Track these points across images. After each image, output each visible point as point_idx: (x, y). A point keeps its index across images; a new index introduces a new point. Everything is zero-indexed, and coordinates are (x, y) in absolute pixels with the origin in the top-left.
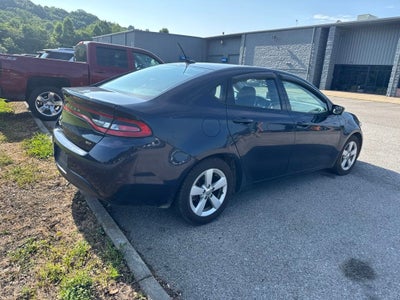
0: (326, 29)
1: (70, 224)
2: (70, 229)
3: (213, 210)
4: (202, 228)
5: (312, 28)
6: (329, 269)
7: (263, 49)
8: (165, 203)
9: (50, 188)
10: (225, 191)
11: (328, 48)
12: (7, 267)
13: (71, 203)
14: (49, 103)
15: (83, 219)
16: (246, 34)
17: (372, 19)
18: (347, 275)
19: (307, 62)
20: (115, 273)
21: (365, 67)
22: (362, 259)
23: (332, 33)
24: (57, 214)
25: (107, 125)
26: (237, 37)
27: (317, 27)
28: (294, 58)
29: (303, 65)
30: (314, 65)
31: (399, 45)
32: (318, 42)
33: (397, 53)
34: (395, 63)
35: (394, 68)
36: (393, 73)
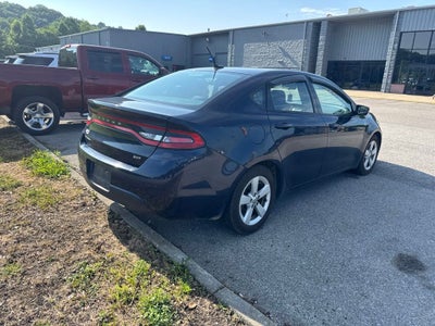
0: (317, 24)
1: (117, 244)
2: (118, 249)
3: (259, 219)
4: (250, 237)
5: (303, 22)
6: (383, 265)
7: (253, 46)
8: (217, 214)
9: (76, 208)
10: (268, 198)
11: (321, 43)
12: (69, 294)
13: (106, 223)
14: (38, 115)
15: (128, 238)
16: (234, 30)
17: (362, 13)
18: (400, 269)
19: (299, 60)
20: (188, 289)
21: (358, 63)
22: (409, 254)
23: (324, 28)
24: (97, 236)
25: (158, 138)
26: (225, 34)
27: (308, 22)
28: (286, 55)
29: (295, 63)
30: (307, 62)
31: (392, 39)
32: (309, 38)
33: (391, 47)
34: (388, 58)
35: (387, 63)
36: (386, 68)
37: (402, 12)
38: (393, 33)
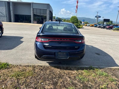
5: (3, 1)
11: (11, 9)
17: (21, 2)
19: (5, 13)
23: (11, 4)
27: (5, 1)
29: (3, 14)
30: (7, 14)
31: (32, 10)
32: (7, 7)
33: (32, 12)
35: (32, 16)
36: (32, 17)
37: (32, 3)
38: (32, 9)
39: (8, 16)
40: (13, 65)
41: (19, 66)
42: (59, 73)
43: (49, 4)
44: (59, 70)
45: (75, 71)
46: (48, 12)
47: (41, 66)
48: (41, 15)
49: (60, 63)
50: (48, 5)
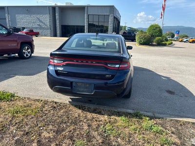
0: (54, 8)
1: (99, 116)
5: (47, 6)
7: (21, 16)
11: (57, 17)
12: (117, 139)
16: (8, 7)
17: (71, 5)
19: (48, 24)
20: (147, 118)
21: (74, 26)
23: (57, 10)
24: (86, 116)
26: (2, 8)
27: (49, 7)
28: (41, 21)
29: (46, 25)
30: (52, 25)
31: (86, 17)
32: (51, 14)
33: (86, 20)
34: (86, 25)
35: (85, 27)
36: (85, 29)
37: (88, 6)
38: (86, 15)
39: (52, 28)
40: (19, 97)
41: (26, 99)
42: (77, 116)
43: (113, 6)
44: (80, 111)
45: (106, 116)
46: (111, 19)
47: (56, 103)
48: (100, 24)
49: (90, 101)
50: (112, 8)
